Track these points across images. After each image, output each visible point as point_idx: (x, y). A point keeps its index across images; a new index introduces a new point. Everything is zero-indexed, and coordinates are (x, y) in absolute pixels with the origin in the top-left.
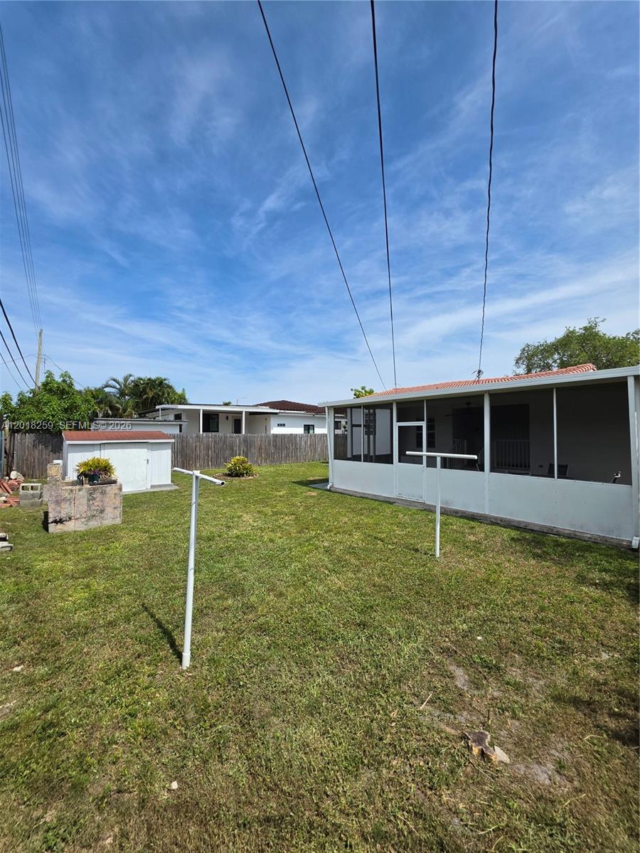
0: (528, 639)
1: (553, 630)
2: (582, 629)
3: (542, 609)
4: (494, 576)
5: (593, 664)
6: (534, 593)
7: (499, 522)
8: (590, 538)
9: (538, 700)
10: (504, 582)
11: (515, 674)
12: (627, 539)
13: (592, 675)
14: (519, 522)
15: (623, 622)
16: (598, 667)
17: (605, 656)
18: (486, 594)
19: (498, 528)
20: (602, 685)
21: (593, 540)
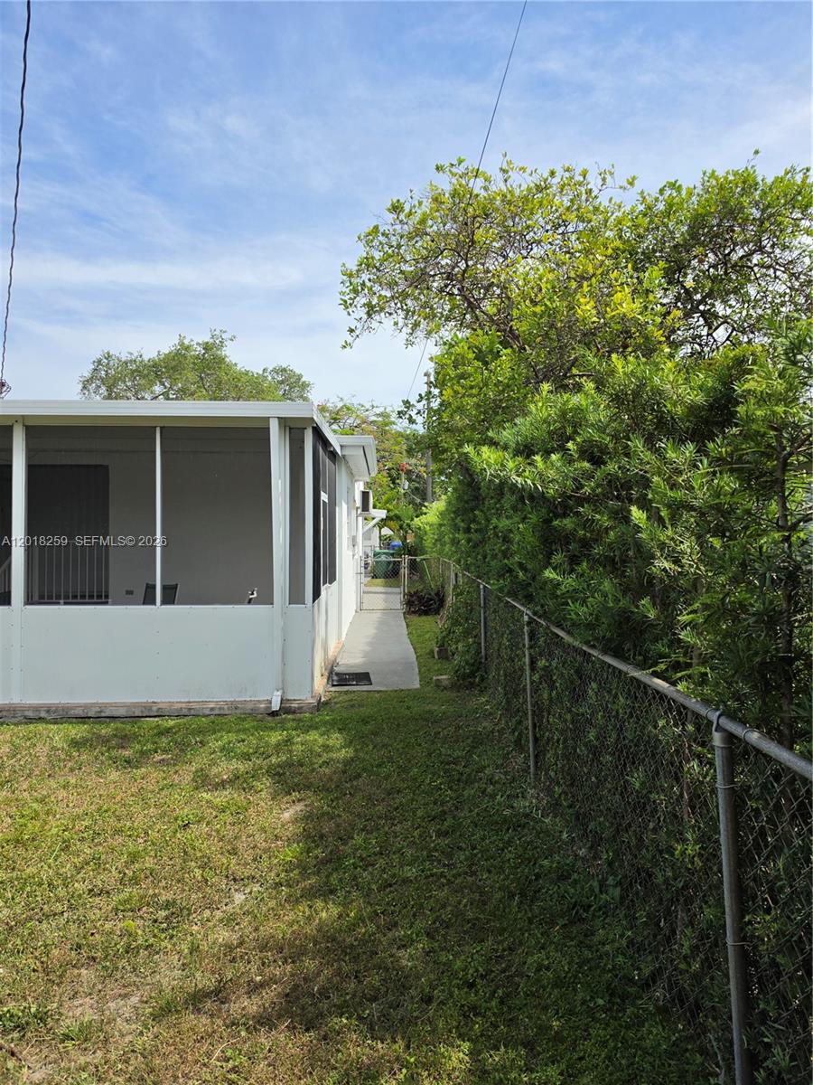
0: (108, 926)
1: (154, 889)
2: (203, 867)
3: (134, 857)
4: (34, 826)
5: (221, 921)
6: (118, 832)
7: (43, 714)
8: (212, 709)
9: (127, 1039)
10: (54, 831)
11: (81, 1011)
12: (265, 699)
13: (220, 940)
14: (86, 706)
15: (263, 830)
16: (230, 921)
17: (239, 898)
18: (13, 869)
19: (41, 727)
20: (236, 948)
21: (217, 712)
